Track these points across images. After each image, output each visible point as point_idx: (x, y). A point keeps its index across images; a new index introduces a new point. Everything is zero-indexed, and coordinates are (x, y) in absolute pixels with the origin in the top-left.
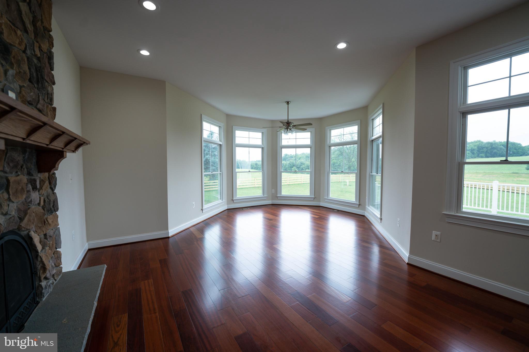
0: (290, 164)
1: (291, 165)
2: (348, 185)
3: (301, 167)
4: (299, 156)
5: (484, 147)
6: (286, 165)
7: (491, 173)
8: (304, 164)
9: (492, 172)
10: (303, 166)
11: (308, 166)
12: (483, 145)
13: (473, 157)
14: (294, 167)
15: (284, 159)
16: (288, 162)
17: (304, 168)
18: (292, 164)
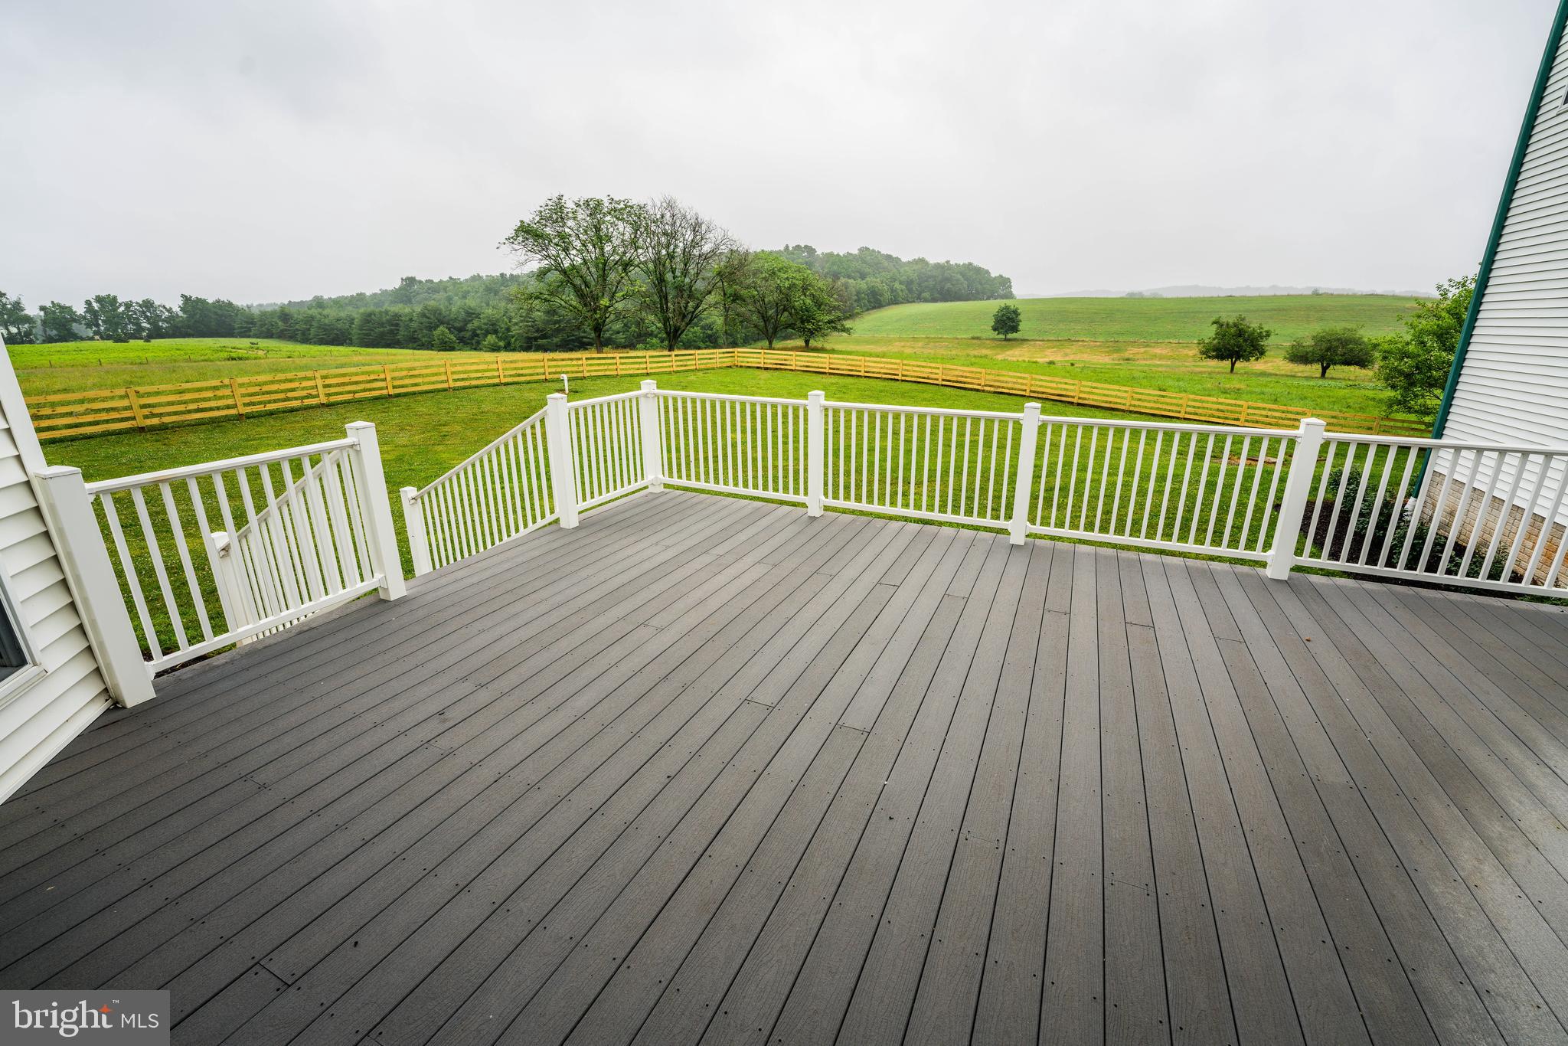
0: (424, 315)
1: (429, 318)
2: (567, 392)
3: (470, 326)
4: (462, 288)
5: (930, 277)
6: (411, 320)
7: (938, 338)
8: (478, 316)
9: (940, 336)
10: (476, 323)
11: (493, 325)
12: (929, 271)
13: (910, 300)
14: (442, 328)
15: (404, 298)
16: (418, 309)
17: (478, 332)
18: (432, 317)
